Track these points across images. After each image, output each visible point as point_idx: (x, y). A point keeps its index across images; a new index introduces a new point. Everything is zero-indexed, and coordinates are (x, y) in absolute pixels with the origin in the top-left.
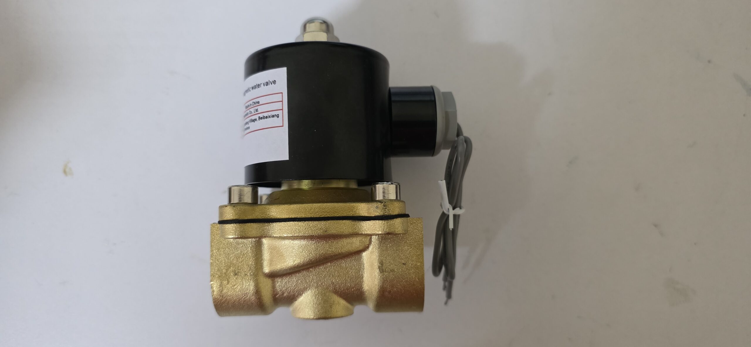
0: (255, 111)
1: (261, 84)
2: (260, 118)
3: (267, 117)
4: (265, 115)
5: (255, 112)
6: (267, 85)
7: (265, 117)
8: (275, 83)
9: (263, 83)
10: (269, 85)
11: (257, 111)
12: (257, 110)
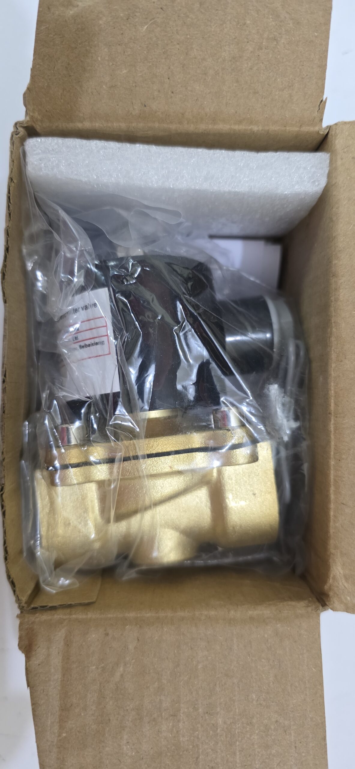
0: (74, 339)
1: (79, 308)
2: (81, 347)
3: (89, 345)
4: (87, 342)
5: (74, 341)
6: (86, 309)
7: (87, 345)
8: (95, 306)
9: (82, 308)
10: (89, 309)
11: (77, 339)
12: (77, 337)
